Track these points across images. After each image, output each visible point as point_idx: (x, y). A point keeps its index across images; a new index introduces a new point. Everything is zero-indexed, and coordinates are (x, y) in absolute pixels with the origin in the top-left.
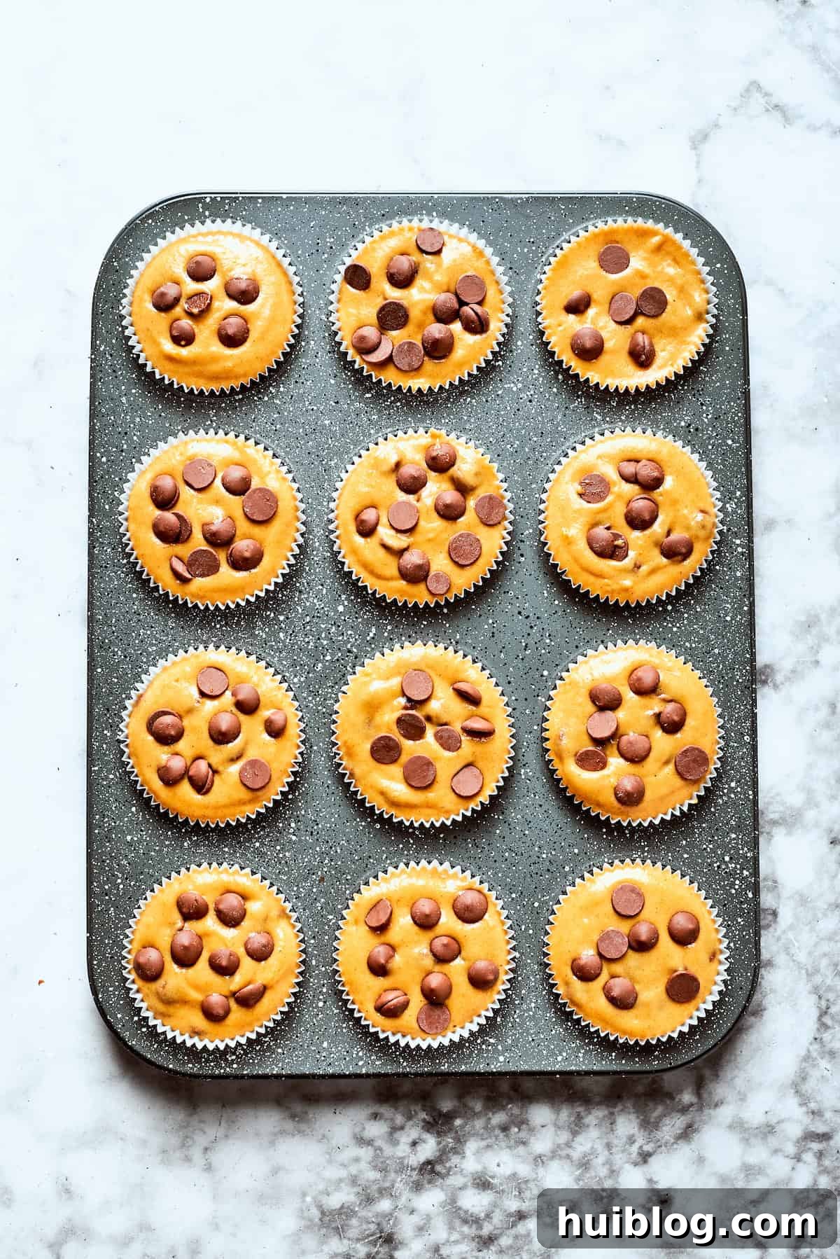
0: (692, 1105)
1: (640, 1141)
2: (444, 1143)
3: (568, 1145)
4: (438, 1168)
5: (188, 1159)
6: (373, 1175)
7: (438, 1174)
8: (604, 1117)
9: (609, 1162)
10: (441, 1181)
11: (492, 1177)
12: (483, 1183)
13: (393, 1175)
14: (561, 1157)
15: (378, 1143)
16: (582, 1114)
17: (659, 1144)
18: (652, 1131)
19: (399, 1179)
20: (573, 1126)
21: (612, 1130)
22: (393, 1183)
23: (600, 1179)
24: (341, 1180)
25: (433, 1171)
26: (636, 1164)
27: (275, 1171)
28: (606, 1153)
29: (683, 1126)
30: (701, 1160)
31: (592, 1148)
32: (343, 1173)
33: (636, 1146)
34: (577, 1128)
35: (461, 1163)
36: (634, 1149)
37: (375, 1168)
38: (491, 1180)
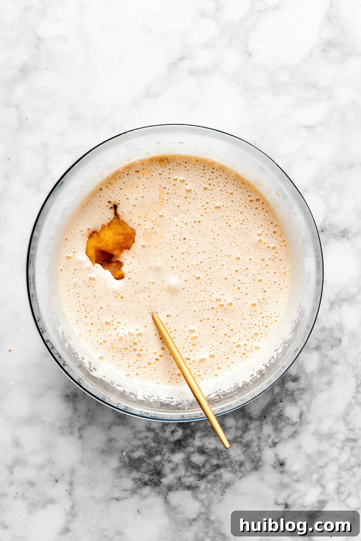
0: (297, 423)
1: (273, 437)
2: (186, 433)
3: (241, 437)
4: (183, 443)
5: (72, 433)
6: (153, 445)
7: (182, 446)
8: (258, 425)
9: (258, 445)
10: (184, 449)
11: (207, 449)
12: (202, 451)
13: (162, 445)
14: (237, 442)
15: (157, 430)
16: (248, 423)
17: (281, 439)
18: (278, 433)
19: (165, 447)
20: (243, 428)
21: (261, 431)
22: (162, 449)
23: (254, 452)
24: (139, 446)
25: (180, 445)
26: (270, 447)
27: (111, 440)
28: (258, 441)
29: (293, 432)
30: (299, 447)
31: (252, 439)
32: (140, 443)
33: (271, 439)
34: (245, 429)
35: (193, 442)
36: (270, 440)
37: (155, 442)
38: (206, 450)
